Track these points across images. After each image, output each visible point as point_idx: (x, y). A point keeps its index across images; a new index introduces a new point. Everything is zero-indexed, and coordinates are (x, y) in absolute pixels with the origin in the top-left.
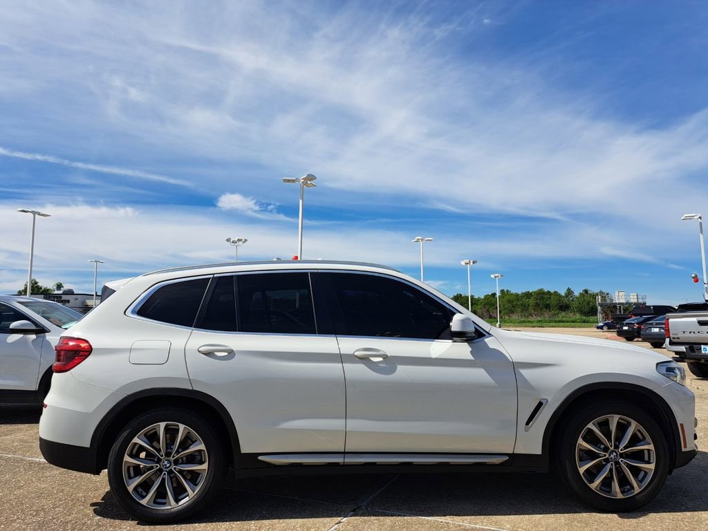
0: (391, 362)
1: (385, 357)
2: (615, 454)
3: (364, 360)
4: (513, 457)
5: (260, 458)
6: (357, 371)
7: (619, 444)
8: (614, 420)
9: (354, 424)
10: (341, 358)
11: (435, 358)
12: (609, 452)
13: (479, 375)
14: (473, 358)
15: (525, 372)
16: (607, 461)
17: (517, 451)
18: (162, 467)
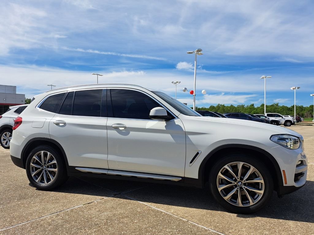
0: (128, 130)
1: (125, 128)
2: (240, 183)
3: (116, 128)
4: (184, 178)
5: (76, 168)
6: (113, 133)
7: (244, 178)
8: (240, 165)
9: (111, 157)
10: (107, 128)
11: (147, 129)
12: (237, 182)
13: (168, 137)
14: (165, 129)
15: (190, 137)
16: (236, 186)
17: (186, 176)
18: (43, 168)
